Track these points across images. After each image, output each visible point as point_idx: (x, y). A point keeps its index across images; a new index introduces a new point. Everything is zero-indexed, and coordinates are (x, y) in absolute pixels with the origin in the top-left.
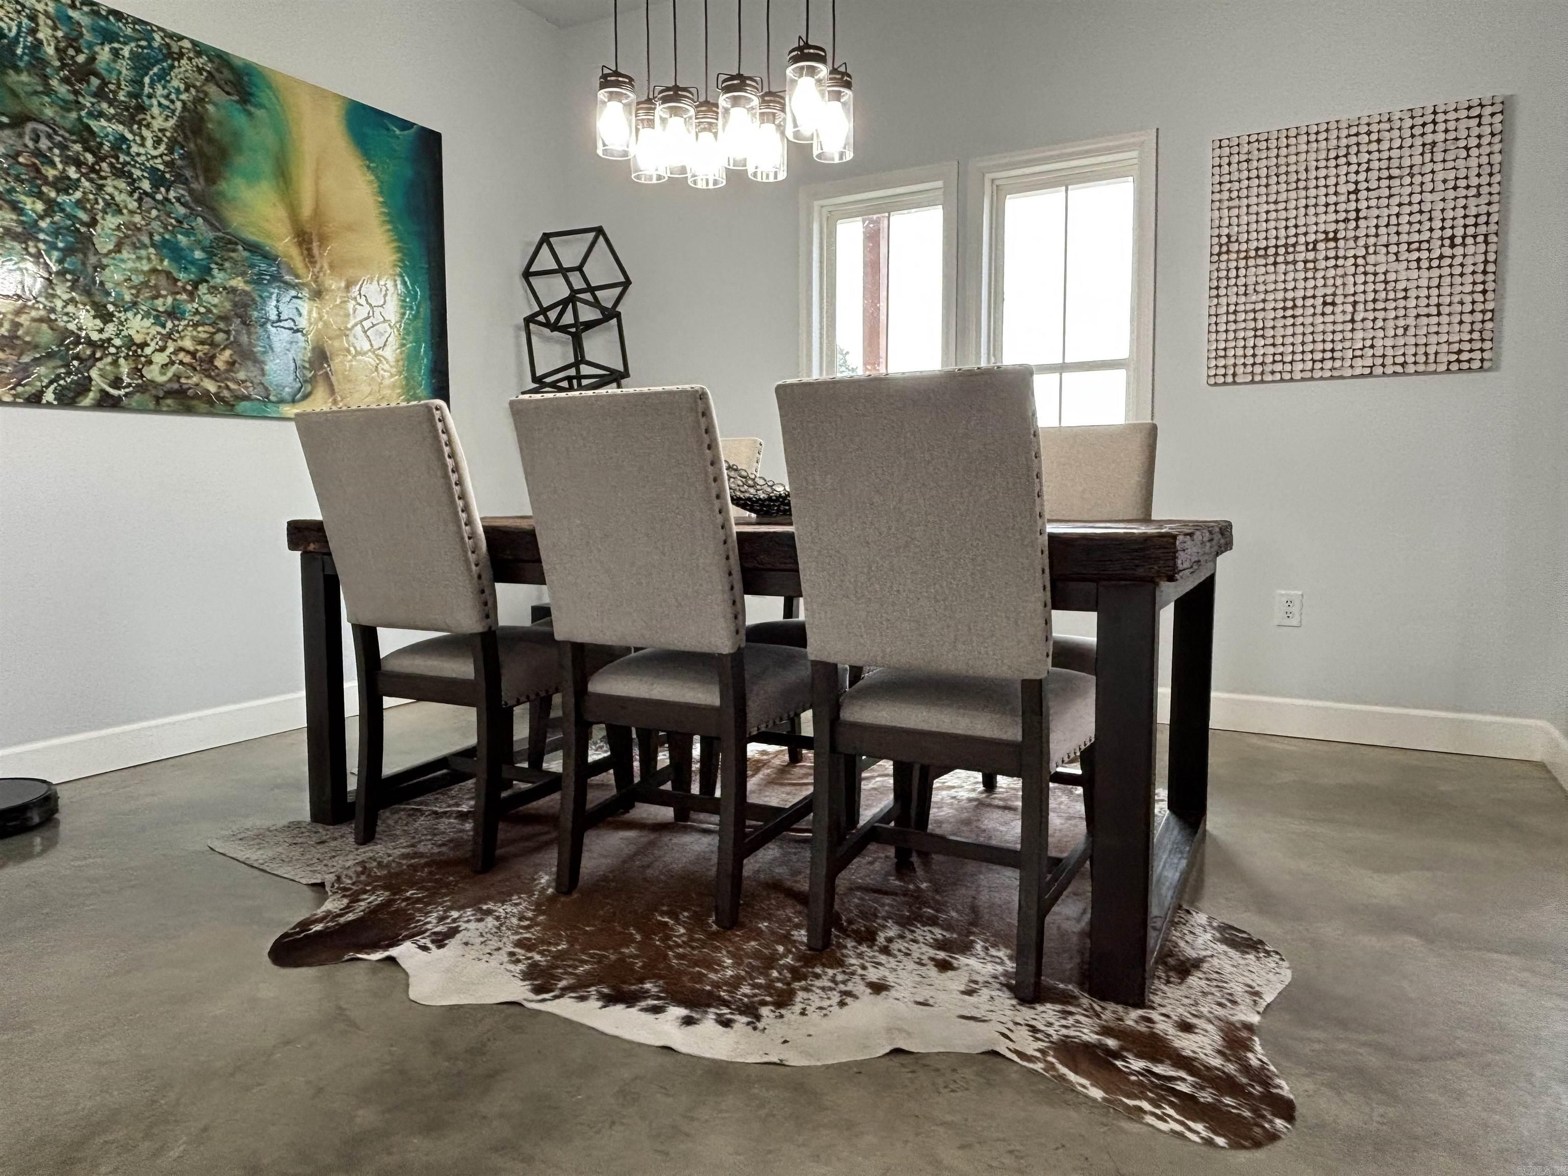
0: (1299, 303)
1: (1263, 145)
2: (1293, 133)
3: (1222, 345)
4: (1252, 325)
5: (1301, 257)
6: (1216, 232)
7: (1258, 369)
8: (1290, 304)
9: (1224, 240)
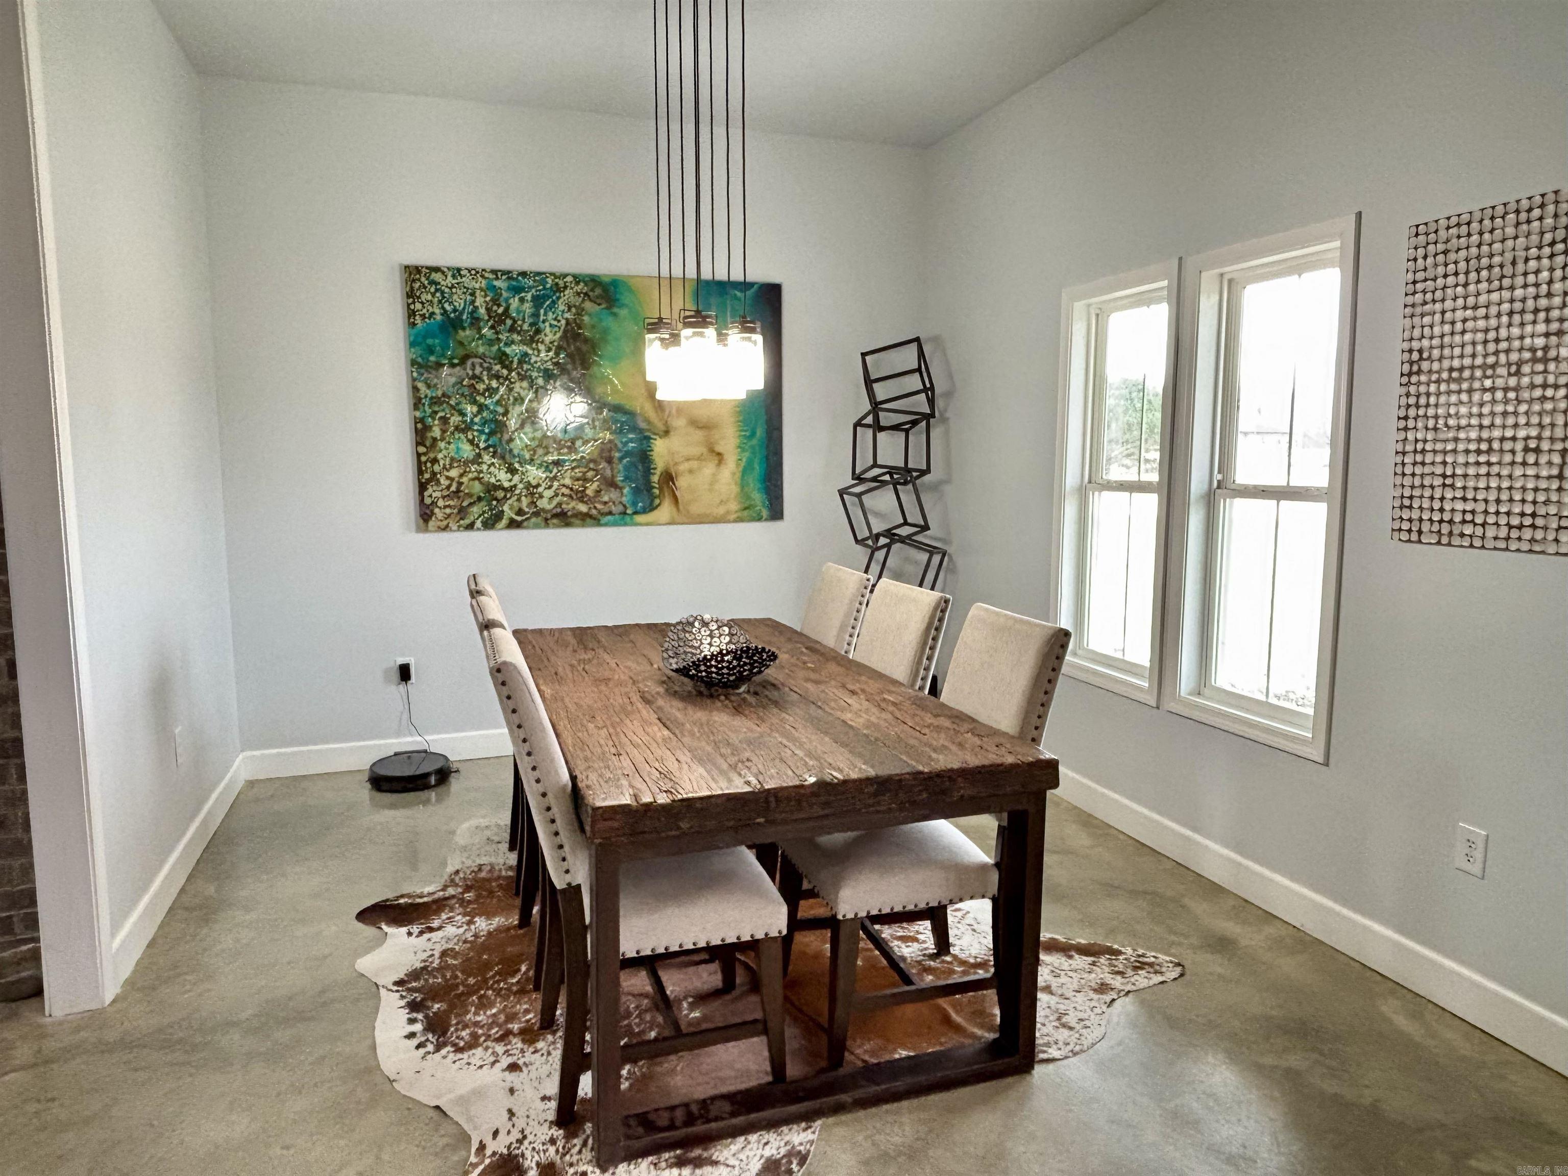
0: (1496, 445)
1: (1464, 230)
2: (1500, 210)
3: (1407, 493)
4: (1439, 470)
5: (1500, 382)
6: (1406, 346)
7: (1445, 528)
8: (1484, 446)
9: (1415, 356)
